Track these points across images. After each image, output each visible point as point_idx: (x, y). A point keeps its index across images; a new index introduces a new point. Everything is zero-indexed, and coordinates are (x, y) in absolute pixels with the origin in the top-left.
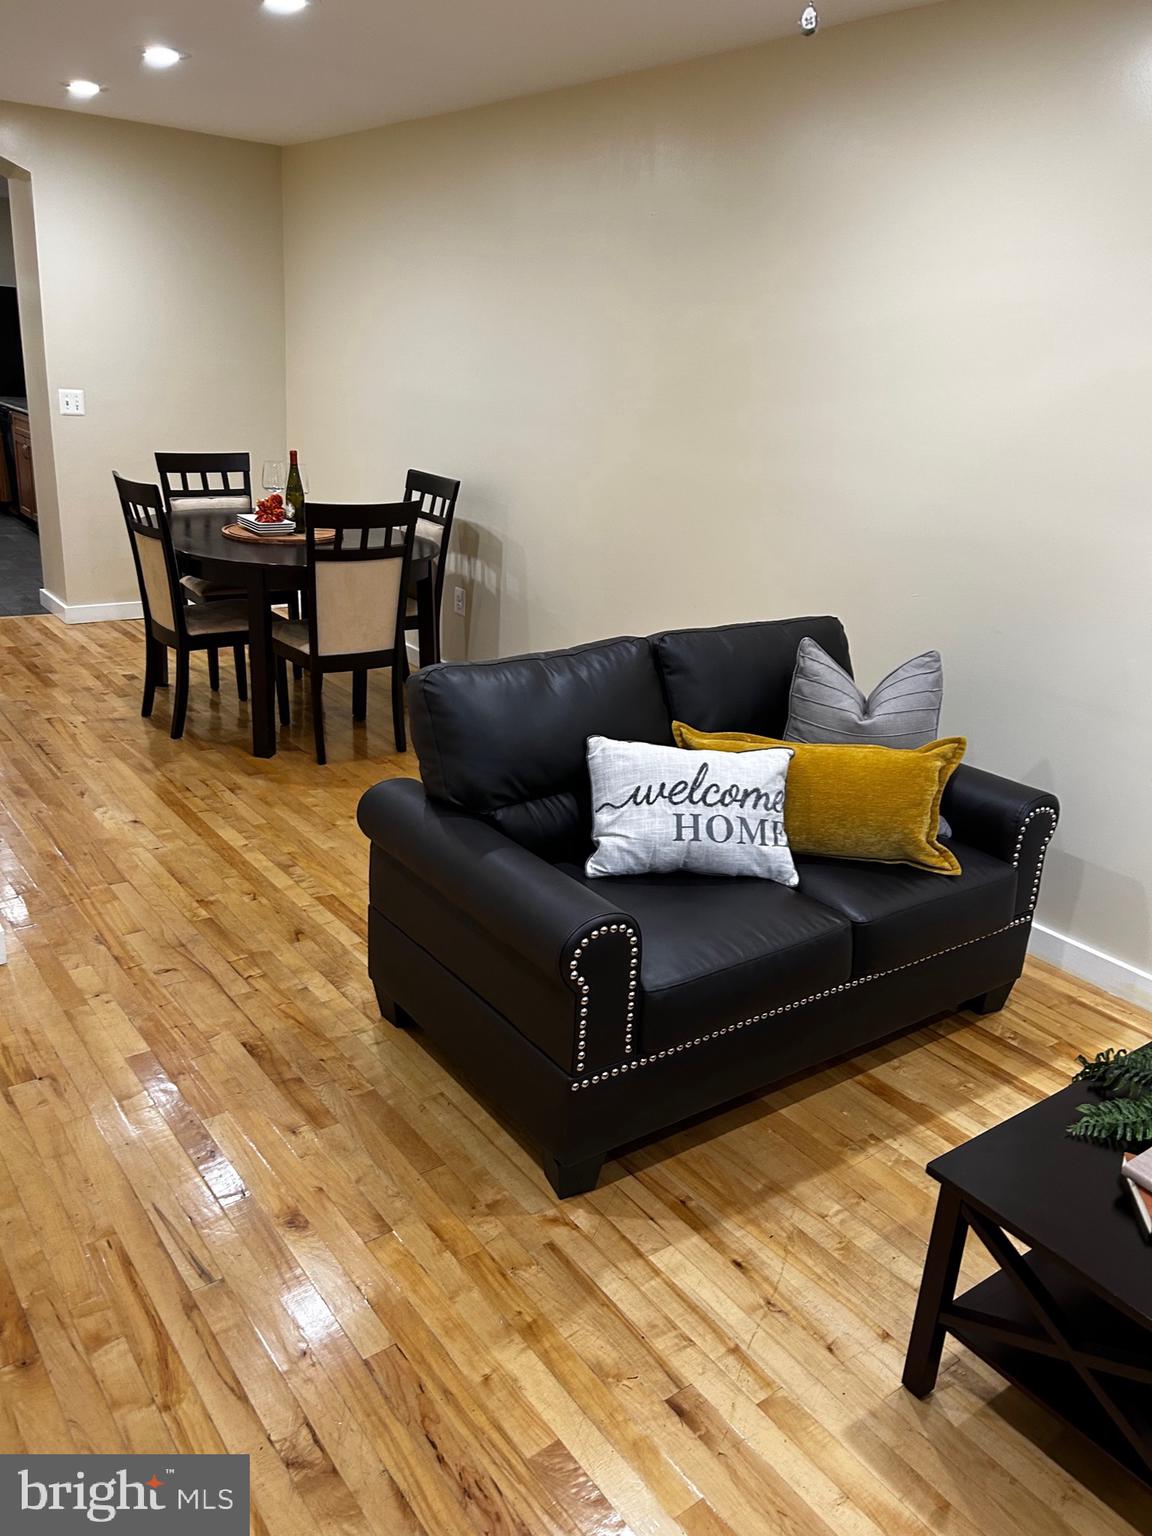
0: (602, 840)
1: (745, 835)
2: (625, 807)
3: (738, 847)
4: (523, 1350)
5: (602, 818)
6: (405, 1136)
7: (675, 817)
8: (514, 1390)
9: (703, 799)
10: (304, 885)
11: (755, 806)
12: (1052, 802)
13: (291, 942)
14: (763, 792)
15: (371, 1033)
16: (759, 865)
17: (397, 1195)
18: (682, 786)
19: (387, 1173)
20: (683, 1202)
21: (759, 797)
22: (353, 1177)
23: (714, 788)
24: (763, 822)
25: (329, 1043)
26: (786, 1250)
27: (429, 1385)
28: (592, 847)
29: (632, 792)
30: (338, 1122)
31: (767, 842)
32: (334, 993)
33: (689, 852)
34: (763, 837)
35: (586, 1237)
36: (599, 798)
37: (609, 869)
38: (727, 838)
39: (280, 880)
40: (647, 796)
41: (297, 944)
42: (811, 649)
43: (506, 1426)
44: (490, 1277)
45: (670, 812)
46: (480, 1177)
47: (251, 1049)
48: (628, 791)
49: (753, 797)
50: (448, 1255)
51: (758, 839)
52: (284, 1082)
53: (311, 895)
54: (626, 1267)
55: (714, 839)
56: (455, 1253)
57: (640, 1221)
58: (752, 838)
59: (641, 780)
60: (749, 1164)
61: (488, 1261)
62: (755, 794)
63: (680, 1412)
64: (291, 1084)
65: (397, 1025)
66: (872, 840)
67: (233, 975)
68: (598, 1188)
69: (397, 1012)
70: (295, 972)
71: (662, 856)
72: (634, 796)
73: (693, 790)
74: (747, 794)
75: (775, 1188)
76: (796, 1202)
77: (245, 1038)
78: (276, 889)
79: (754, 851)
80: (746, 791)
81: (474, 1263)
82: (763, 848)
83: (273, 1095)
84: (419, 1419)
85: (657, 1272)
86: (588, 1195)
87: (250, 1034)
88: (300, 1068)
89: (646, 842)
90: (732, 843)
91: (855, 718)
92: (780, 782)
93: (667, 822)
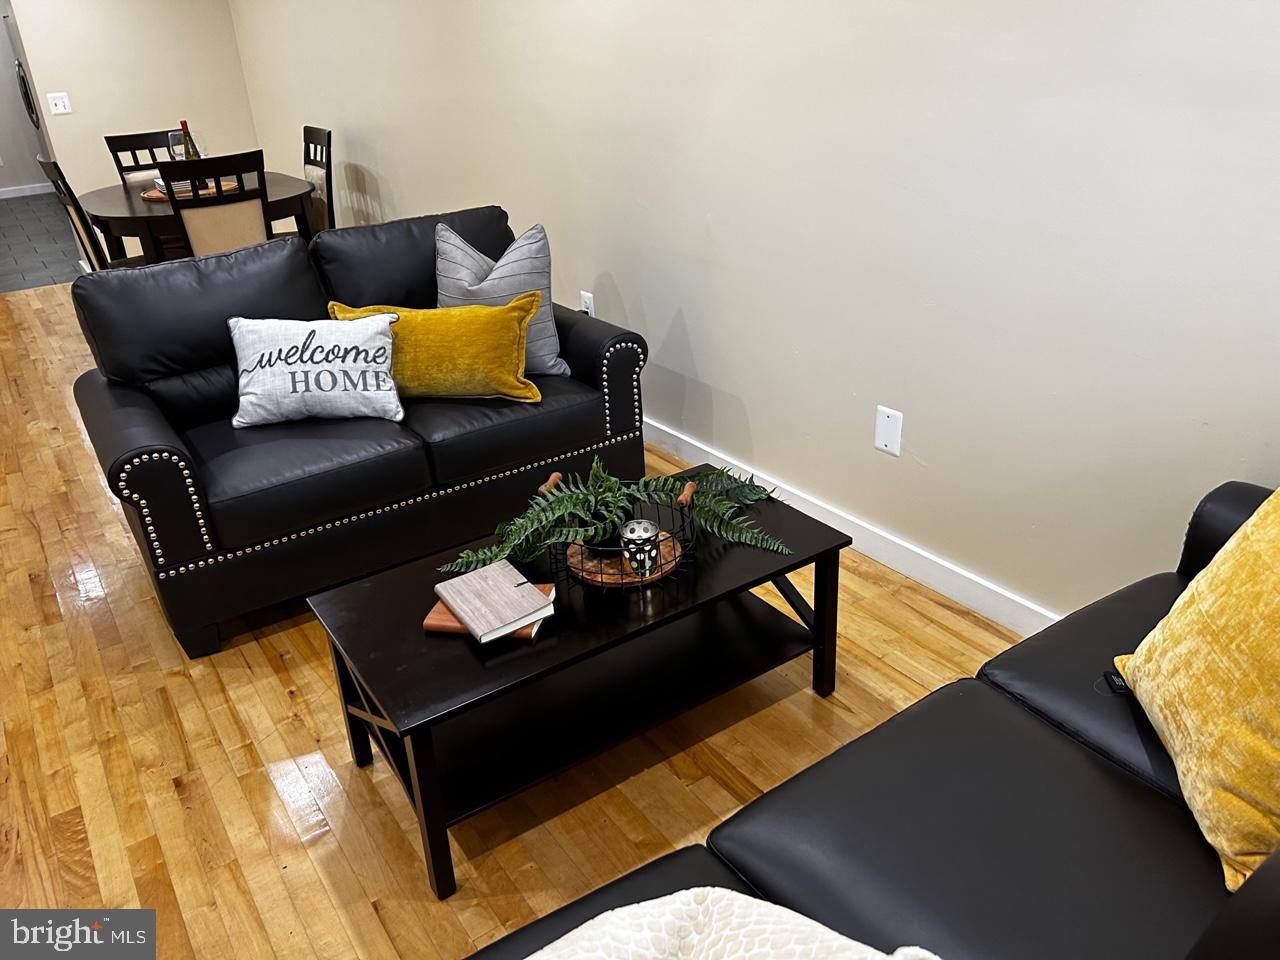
0: (243, 399)
1: (348, 384)
2: (255, 371)
3: (343, 394)
4: (95, 754)
5: (243, 381)
7: (290, 375)
8: (70, 778)
9: (311, 358)
11: (355, 361)
12: (638, 339)
17: (72, 665)
18: (295, 349)
19: (75, 651)
20: (282, 656)
21: (358, 353)
22: (49, 655)
23: (320, 349)
27: (14, 778)
28: (237, 405)
29: (259, 358)
31: (369, 388)
33: (305, 401)
34: (365, 384)
35: (192, 683)
37: (250, 420)
38: (333, 388)
40: (269, 360)
42: (443, 233)
43: (50, 799)
44: (103, 711)
45: (286, 371)
46: (144, 649)
47: (33, 578)
48: (256, 359)
49: (354, 352)
50: (83, 699)
51: (360, 386)
52: (42, 598)
54: (207, 700)
55: (322, 389)
56: (88, 699)
57: (240, 670)
58: (355, 386)
59: (264, 348)
61: (108, 702)
66: (464, 380)
67: (55, 529)
68: (226, 650)
72: (260, 361)
77: (32, 572)
80: (346, 349)
83: (29, 608)
86: (213, 656)
87: (40, 568)
90: (337, 392)
91: (466, 284)
92: (381, 340)
93: (284, 379)
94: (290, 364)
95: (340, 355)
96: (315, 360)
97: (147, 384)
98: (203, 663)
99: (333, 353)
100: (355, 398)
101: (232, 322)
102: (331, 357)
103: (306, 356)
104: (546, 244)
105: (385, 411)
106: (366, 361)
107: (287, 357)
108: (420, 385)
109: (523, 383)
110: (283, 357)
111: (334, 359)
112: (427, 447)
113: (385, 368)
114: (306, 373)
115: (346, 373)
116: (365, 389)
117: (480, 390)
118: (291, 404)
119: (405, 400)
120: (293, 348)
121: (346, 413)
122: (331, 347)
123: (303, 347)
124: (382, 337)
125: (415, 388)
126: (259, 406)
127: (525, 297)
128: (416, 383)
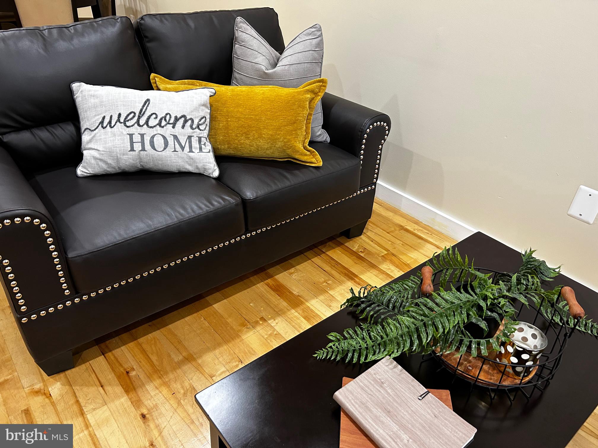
0: (86, 153)
1: (177, 146)
2: (97, 130)
3: (173, 154)
5: (85, 138)
7: (128, 136)
9: (147, 123)
11: (183, 127)
12: (385, 119)
14: (188, 117)
16: (190, 165)
18: (133, 114)
20: (128, 373)
21: (186, 121)
23: (154, 116)
24: (190, 137)
28: (81, 157)
29: (100, 120)
31: (193, 150)
33: (140, 159)
34: (191, 147)
36: (84, 124)
37: (91, 171)
38: (165, 149)
40: (110, 122)
42: (241, 24)
45: (125, 133)
48: (97, 120)
49: (182, 121)
51: (187, 149)
55: (155, 150)
58: (183, 148)
59: (106, 111)
62: (183, 119)
66: (266, 147)
71: (123, 162)
72: (102, 123)
73: (139, 118)
74: (177, 119)
79: (185, 156)
80: (176, 117)
82: (191, 154)
89: (110, 153)
90: (169, 152)
91: (264, 68)
92: (203, 110)
93: (124, 140)
94: (128, 127)
95: (171, 122)
96: (150, 125)
98: (59, 380)
99: (165, 120)
100: (182, 158)
101: (75, 86)
102: (163, 123)
103: (142, 121)
104: (322, 41)
105: (205, 169)
106: (192, 128)
107: (125, 121)
108: (229, 147)
109: (309, 151)
110: (122, 120)
111: (165, 125)
112: (244, 202)
113: (205, 133)
114: (142, 136)
115: (175, 137)
116: (191, 151)
117: (277, 154)
118: (128, 159)
119: (220, 159)
120: (131, 113)
121: (174, 169)
122: (164, 115)
123: (140, 113)
124: (204, 108)
125: (226, 150)
126: (101, 160)
127: (314, 83)
128: (226, 146)
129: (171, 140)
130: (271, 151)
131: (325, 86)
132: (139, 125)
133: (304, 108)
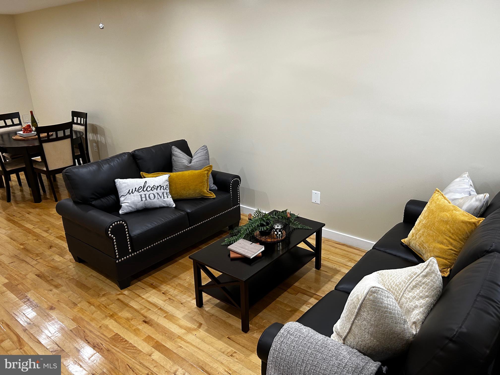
0: (122, 204)
1: (159, 197)
2: (127, 195)
3: (157, 200)
4: (110, 319)
5: (122, 199)
6: (81, 285)
7: (140, 196)
8: (107, 327)
10: (52, 234)
11: (160, 189)
12: (238, 177)
13: (49, 249)
14: (162, 186)
15: (72, 266)
16: (164, 203)
17: (79, 298)
18: (141, 187)
19: (76, 294)
20: (152, 284)
21: (161, 187)
22: (67, 297)
23: (149, 187)
24: (163, 193)
25: (60, 270)
26: (175, 288)
27: (86, 331)
28: (120, 207)
29: (128, 191)
30: (63, 286)
31: (165, 198)
32: (61, 258)
33: (145, 203)
34: (164, 196)
35: (127, 296)
36: (120, 194)
37: (125, 211)
38: (154, 198)
39: (45, 234)
40: (132, 192)
41: (50, 249)
42: (174, 149)
43: (105, 333)
44: (102, 308)
45: (138, 195)
46: (101, 290)
47: (38, 276)
48: (127, 191)
49: (160, 187)
50: (92, 306)
51: (162, 197)
52: (48, 281)
53: (54, 237)
54: (136, 299)
55: (151, 199)
56: (94, 306)
57: (141, 290)
58: (161, 197)
59: (130, 188)
60: (169, 273)
61: (102, 305)
62: (160, 186)
63: (145, 322)
64: (50, 281)
65: (80, 262)
66: (192, 193)
67: (32, 260)
68: (131, 285)
69: (79, 259)
70: (51, 256)
71: (138, 206)
72: (129, 192)
73: (143, 188)
74: (158, 187)
75: (175, 277)
76: (179, 278)
77: (36, 274)
78: (44, 237)
79: (162, 200)
80: (157, 186)
81: (99, 307)
82: (164, 199)
83: (45, 285)
84: (83, 337)
85: (143, 299)
86: (128, 288)
87: (38, 272)
88: (52, 277)
89: (133, 203)
90: (156, 199)
91: (186, 164)
92: (166, 183)
93: (138, 197)
94: (139, 192)
95: (156, 188)
96: (148, 190)
97: (91, 202)
98: (126, 290)
99: (153, 188)
100: (161, 201)
101: (116, 180)
102: (153, 189)
103: (145, 189)
104: (208, 151)
105: (170, 205)
106: (163, 189)
107: (138, 190)
108: (177, 196)
109: (209, 193)
110: (137, 190)
111: (154, 190)
112: (188, 213)
113: (168, 191)
114: (145, 195)
115: (158, 194)
116: (164, 198)
117: (197, 196)
118: (140, 205)
119: (175, 201)
120: (140, 187)
121: (158, 206)
122: (153, 186)
123: (144, 186)
124: (167, 182)
125: (177, 197)
126: (129, 206)
127: (207, 167)
128: (176, 195)
129: (156, 195)
130: (195, 194)
131: (212, 168)
132: (144, 191)
133: (205, 177)
